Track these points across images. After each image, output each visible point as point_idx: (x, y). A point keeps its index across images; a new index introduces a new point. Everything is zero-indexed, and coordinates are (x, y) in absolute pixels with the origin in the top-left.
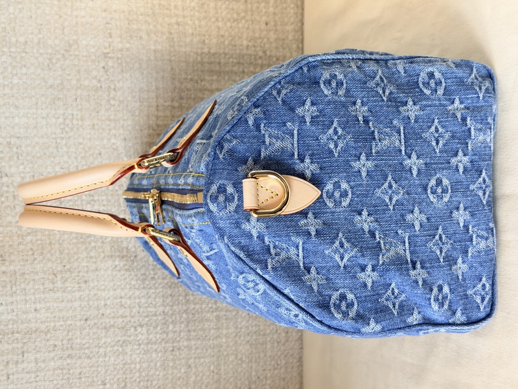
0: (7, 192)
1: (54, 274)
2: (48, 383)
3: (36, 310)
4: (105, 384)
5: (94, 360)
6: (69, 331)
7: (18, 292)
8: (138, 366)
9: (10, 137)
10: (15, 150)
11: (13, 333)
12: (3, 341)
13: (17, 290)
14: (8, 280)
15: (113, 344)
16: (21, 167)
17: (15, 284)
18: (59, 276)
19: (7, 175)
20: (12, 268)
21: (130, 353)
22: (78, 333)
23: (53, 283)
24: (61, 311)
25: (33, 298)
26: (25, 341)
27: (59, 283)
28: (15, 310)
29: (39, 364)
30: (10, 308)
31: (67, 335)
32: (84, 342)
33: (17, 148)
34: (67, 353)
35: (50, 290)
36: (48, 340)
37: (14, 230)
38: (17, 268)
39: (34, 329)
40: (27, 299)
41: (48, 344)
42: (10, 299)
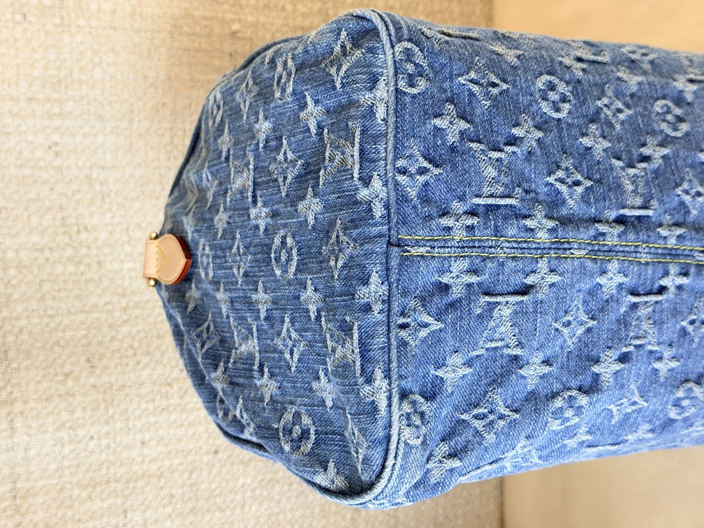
0: (88, 256)
1: (169, 384)
3: (143, 443)
5: (228, 512)
6: (191, 472)
7: (117, 416)
8: (289, 516)
9: (91, 168)
10: (98, 187)
11: (108, 482)
13: (115, 413)
14: (100, 398)
15: (254, 485)
17: (112, 404)
18: (176, 387)
19: (87, 229)
20: (105, 379)
21: (278, 497)
22: (205, 473)
23: (167, 398)
24: (179, 441)
26: (127, 493)
27: (175, 397)
28: (113, 446)
30: (104, 442)
31: (190, 477)
32: (213, 486)
33: (102, 184)
34: (190, 505)
35: (164, 409)
36: (162, 488)
37: (103, 317)
38: (113, 379)
39: (140, 472)
40: (130, 426)
41: (162, 494)
42: (106, 429)
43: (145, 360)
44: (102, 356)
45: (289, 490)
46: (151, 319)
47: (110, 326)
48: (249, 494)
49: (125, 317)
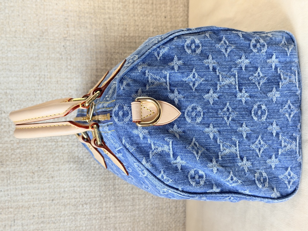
43: (24, 163)
44: (7, 160)
45: (84, 218)
46: (29, 147)
47: (12, 149)
48: (66, 218)
49: (18, 146)
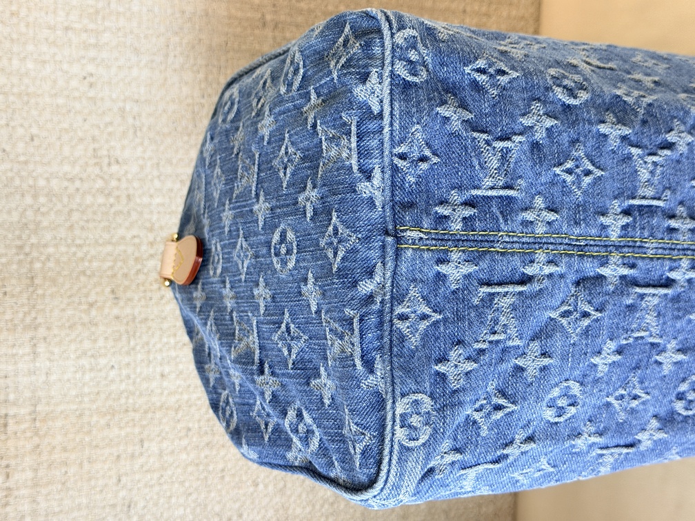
2: (176, 485)
4: (257, 485)
12: (111, 423)
16: (140, 149)
25: (159, 358)
29: (166, 458)
